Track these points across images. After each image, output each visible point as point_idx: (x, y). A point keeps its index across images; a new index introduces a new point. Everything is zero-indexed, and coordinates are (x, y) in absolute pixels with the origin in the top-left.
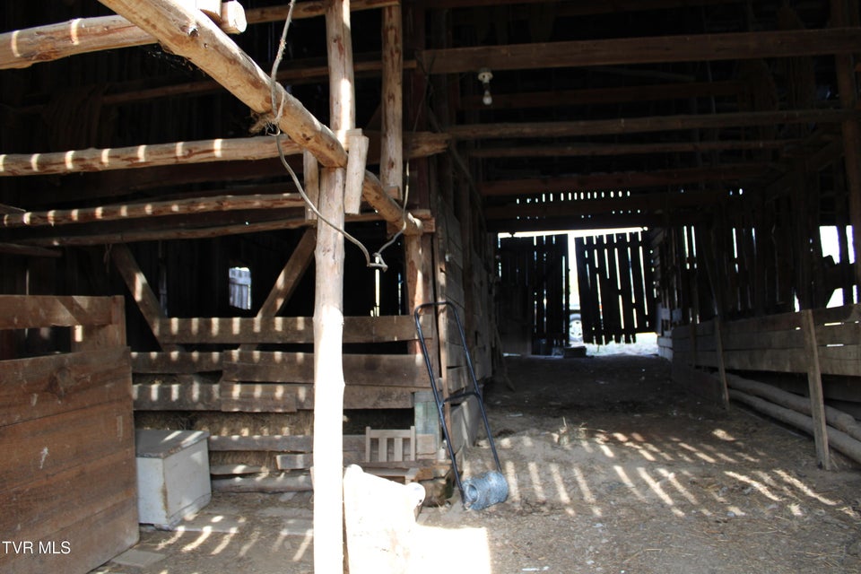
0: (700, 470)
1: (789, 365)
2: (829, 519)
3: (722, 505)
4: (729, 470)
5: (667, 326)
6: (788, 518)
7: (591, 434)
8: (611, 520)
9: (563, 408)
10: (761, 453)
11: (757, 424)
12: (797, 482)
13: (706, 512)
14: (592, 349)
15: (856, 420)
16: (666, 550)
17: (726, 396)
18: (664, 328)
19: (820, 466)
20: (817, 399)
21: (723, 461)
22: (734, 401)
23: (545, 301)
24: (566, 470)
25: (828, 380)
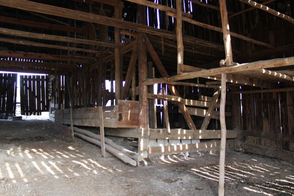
0: (65, 161)
1: (94, 124)
2: (105, 173)
3: (72, 173)
4: (74, 160)
5: (53, 109)
6: (93, 174)
7: (23, 150)
8: (32, 183)
9: (12, 140)
10: (84, 154)
11: (83, 143)
12: (95, 163)
13: (66, 176)
14: (24, 117)
15: (114, 141)
16: (53, 191)
17: (73, 134)
18: (52, 110)
19: (103, 157)
20: (102, 135)
21: (72, 157)
22: (75, 136)
23: (6, 98)
24: (13, 164)
25: (106, 129)
